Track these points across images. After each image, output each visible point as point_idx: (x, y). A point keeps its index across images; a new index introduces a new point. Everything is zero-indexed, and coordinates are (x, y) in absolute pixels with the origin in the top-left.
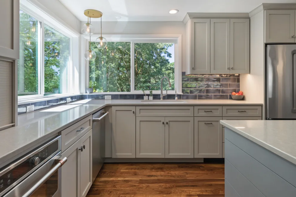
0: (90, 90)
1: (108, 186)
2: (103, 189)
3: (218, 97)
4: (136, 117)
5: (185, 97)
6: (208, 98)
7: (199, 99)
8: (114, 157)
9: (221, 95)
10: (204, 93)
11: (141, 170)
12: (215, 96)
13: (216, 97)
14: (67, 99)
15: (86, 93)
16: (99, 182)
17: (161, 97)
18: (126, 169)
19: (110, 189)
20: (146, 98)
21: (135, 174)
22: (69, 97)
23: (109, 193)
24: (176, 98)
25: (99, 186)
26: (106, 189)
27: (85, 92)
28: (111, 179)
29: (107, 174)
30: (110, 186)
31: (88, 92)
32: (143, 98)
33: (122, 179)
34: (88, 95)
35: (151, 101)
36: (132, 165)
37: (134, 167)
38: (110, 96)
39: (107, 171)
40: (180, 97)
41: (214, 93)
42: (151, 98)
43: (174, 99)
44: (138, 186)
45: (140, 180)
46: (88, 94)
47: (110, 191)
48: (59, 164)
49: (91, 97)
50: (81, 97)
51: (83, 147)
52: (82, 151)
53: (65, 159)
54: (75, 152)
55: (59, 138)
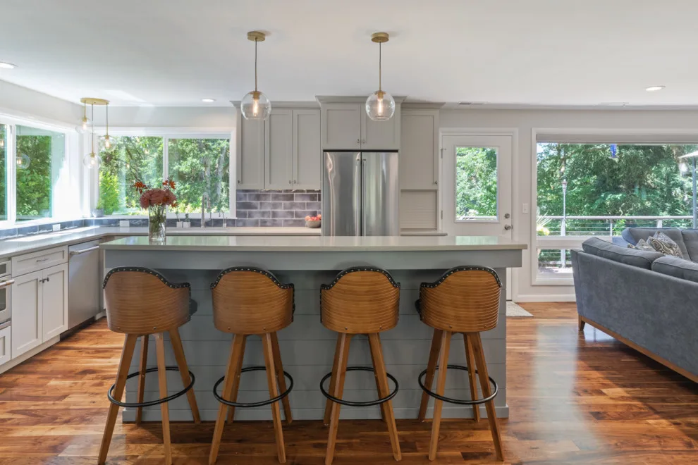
0: (98, 212)
3: (291, 223)
5: (241, 223)
6: (274, 224)
7: (262, 226)
9: (295, 221)
10: (269, 217)
12: (286, 221)
13: (287, 224)
14: (54, 226)
15: (93, 216)
17: (202, 223)
20: (179, 224)
22: (58, 223)
24: (225, 225)
27: (89, 215)
31: (95, 215)
32: (175, 225)
34: (95, 220)
35: (185, 229)
38: (128, 222)
40: (232, 223)
41: (285, 217)
42: (187, 224)
43: (221, 226)
46: (95, 218)
48: (4, 283)
49: (99, 222)
50: (85, 223)
51: (48, 280)
52: (43, 282)
53: (11, 281)
54: (34, 283)
55: (8, 263)
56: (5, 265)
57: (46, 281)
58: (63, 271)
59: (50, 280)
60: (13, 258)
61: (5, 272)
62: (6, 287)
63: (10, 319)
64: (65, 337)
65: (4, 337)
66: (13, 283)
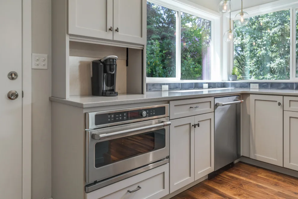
0: (233, 77)
1: (234, 182)
2: (228, 182)
4: (283, 111)
8: (252, 157)
11: (288, 183)
14: (204, 85)
15: (229, 80)
16: (226, 175)
18: (267, 176)
19: (234, 185)
21: (276, 185)
22: (207, 83)
23: (232, 187)
25: (225, 179)
26: (230, 183)
27: (227, 79)
28: (242, 178)
29: (239, 172)
30: (236, 183)
31: (231, 79)
33: (255, 182)
34: (231, 83)
36: (278, 175)
37: (280, 177)
38: (257, 85)
39: (241, 170)
44: (272, 196)
45: (279, 192)
46: (231, 81)
47: (234, 186)
48: (162, 124)
49: (234, 85)
50: (223, 85)
51: (198, 125)
52: (195, 127)
53: (169, 123)
54: (188, 126)
55: (166, 105)
56: (164, 107)
57: (197, 126)
58: (211, 119)
59: (200, 125)
60: (171, 102)
61: (164, 114)
62: (165, 127)
63: (168, 157)
64: (212, 177)
65: (164, 172)
66: (170, 124)
